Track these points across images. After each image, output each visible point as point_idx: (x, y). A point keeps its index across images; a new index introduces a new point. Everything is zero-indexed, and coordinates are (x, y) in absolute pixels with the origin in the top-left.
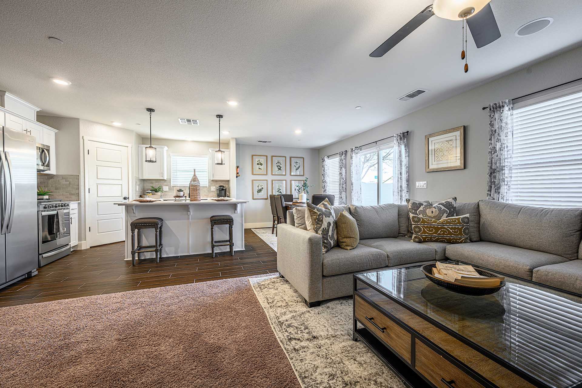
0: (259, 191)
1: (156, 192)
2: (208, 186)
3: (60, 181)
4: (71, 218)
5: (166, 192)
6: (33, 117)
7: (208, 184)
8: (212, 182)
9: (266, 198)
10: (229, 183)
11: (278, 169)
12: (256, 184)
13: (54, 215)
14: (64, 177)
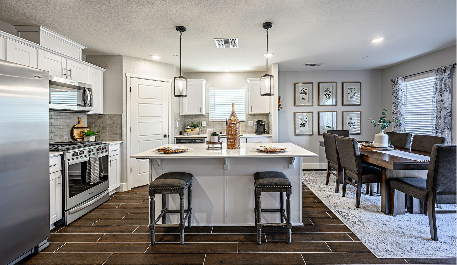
0: (303, 125)
1: (195, 128)
2: (245, 121)
3: (107, 121)
4: (111, 161)
5: (204, 127)
6: (78, 55)
7: (245, 118)
8: (250, 116)
9: (311, 133)
10: (268, 117)
11: (326, 99)
12: (299, 117)
13: (86, 162)
14: (110, 117)
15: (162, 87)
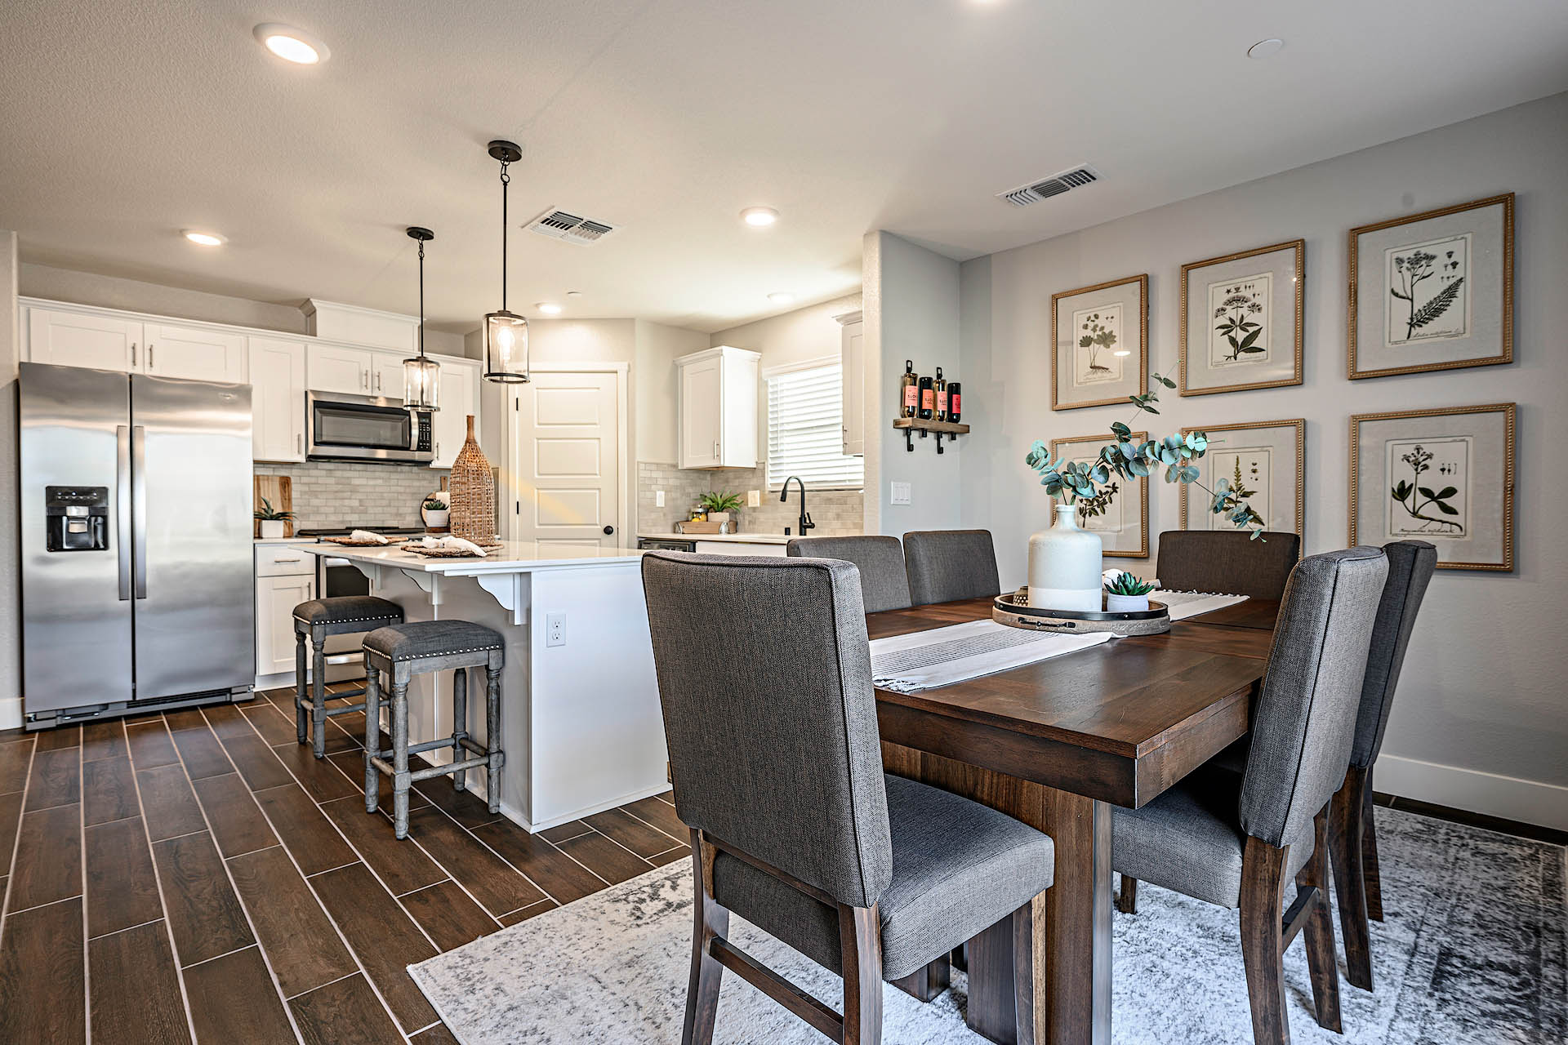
0: (1094, 505)
1: (717, 509)
5: (754, 509)
11: (1231, 350)
15: (598, 388)
